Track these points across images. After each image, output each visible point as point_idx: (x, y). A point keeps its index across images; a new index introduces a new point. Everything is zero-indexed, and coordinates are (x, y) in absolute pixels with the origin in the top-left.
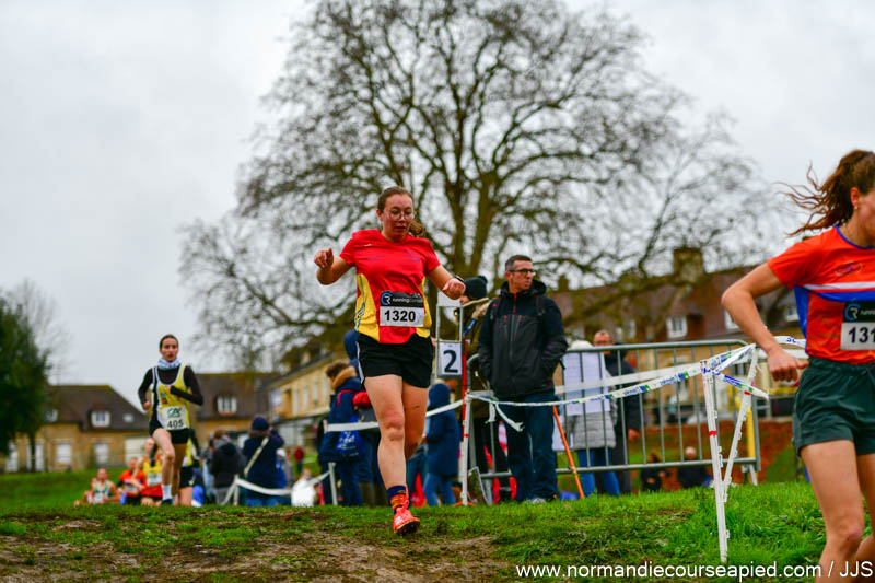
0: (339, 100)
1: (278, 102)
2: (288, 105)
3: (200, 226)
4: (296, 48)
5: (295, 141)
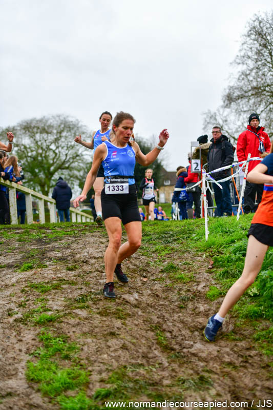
1: (236, 65)
2: (241, 65)
3: (210, 112)
4: (243, 44)
5: (243, 79)
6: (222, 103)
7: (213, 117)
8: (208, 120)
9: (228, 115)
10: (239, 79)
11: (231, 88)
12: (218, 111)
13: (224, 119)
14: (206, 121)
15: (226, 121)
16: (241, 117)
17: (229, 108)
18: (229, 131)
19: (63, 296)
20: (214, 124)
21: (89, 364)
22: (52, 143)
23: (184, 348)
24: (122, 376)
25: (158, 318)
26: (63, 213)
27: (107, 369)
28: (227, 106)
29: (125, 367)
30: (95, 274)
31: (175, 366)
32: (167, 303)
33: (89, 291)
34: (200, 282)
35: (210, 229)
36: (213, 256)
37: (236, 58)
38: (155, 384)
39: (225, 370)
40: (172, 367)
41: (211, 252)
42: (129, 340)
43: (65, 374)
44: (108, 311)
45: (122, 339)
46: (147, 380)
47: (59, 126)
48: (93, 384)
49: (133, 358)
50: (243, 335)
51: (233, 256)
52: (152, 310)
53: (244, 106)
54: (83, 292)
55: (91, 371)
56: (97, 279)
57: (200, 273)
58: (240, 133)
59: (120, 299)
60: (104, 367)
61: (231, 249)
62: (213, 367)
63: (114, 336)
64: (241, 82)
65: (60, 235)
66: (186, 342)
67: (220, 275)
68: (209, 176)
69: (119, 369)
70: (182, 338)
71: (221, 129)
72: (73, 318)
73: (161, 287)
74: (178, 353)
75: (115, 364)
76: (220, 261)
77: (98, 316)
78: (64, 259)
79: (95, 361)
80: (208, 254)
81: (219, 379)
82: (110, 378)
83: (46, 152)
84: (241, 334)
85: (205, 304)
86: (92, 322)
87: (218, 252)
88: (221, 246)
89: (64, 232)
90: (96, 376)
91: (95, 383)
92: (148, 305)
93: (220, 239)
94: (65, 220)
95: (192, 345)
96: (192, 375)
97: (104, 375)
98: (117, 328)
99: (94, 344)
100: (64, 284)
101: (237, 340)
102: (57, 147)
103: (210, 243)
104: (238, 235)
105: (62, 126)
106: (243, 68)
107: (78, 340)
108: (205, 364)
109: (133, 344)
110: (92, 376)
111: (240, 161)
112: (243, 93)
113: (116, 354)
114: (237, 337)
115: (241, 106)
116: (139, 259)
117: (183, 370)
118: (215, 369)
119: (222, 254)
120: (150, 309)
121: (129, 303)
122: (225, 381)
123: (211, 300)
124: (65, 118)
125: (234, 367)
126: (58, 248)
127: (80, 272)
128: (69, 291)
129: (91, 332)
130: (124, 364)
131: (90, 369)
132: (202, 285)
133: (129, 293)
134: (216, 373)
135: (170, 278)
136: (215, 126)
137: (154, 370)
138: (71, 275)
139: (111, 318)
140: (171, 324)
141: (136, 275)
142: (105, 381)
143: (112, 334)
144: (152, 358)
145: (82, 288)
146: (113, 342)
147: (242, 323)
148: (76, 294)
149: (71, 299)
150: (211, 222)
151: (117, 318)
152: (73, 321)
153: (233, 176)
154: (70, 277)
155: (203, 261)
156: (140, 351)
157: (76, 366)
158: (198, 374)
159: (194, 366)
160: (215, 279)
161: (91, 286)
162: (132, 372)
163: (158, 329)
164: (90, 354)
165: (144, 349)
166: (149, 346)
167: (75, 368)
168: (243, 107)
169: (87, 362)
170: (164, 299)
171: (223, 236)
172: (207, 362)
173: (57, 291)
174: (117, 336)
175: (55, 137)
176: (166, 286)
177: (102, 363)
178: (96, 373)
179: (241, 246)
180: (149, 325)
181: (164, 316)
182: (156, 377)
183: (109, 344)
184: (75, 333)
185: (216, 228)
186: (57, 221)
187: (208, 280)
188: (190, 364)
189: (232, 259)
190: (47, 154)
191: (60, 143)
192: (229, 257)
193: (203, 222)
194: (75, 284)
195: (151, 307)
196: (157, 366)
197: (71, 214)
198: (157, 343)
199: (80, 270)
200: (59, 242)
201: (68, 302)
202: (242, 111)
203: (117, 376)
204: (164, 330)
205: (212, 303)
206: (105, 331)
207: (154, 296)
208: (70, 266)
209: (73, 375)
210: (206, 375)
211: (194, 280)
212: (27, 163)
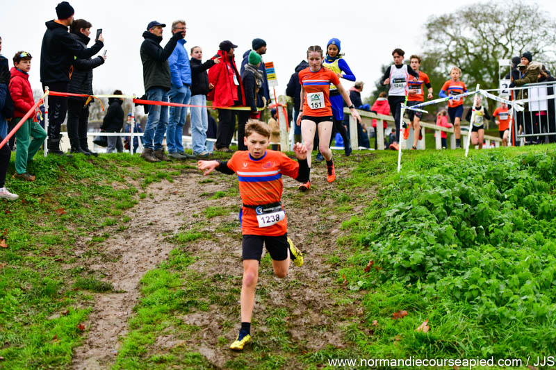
22: (502, 35)
47: (512, 12)
83: (494, 47)
102: (510, 41)
175: (507, 27)
190: (495, 50)
191: (513, 35)
212: (468, 63)
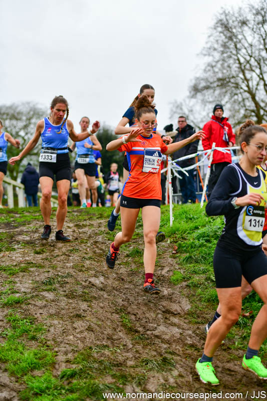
0: (225, 55)
1: (203, 56)
2: (207, 57)
3: (176, 102)
4: (209, 37)
5: (209, 70)
6: (188, 93)
7: (179, 107)
8: (174, 109)
9: (193, 105)
10: (205, 70)
11: (197, 79)
12: (184, 101)
13: (190, 109)
14: (172, 110)
15: (191, 111)
16: (206, 108)
17: (195, 98)
18: (195, 121)
19: (31, 278)
20: (179, 113)
21: (55, 345)
22: (21, 129)
23: (148, 330)
24: (88, 357)
25: (123, 301)
26: (31, 198)
27: (73, 350)
28: (193, 96)
29: (90, 348)
30: (62, 258)
31: (139, 347)
32: (132, 287)
33: (56, 274)
34: (164, 267)
35: (175, 215)
36: (177, 242)
37: (203, 50)
38: (119, 365)
39: (188, 352)
40: (136, 348)
41: (176, 237)
42: (95, 322)
43: (32, 355)
44: (74, 294)
45: (88, 321)
46: (112, 361)
47: (29, 113)
48: (59, 364)
49: (98, 340)
50: (205, 318)
51: (197, 242)
52: (118, 293)
53: (210, 97)
54: (51, 275)
55: (57, 352)
56: (65, 263)
57: (164, 258)
58: (205, 123)
59: (86, 283)
60: (69, 348)
61: (195, 234)
62: (176, 349)
63: (80, 318)
64: (206, 73)
65: (29, 219)
66: (150, 325)
67: (184, 260)
68: (175, 164)
69: (85, 350)
70: (146, 320)
71: (187, 118)
72: (40, 300)
73: (127, 272)
74: (142, 335)
75: (81, 345)
76: (184, 247)
77: (65, 299)
78: (32, 243)
79: (61, 342)
80: (172, 240)
81: (181, 360)
82: (76, 359)
84: (203, 317)
85: (168, 288)
86: (58, 304)
87: (182, 238)
88: (185, 232)
89: (32, 217)
90: (62, 357)
91: (60, 364)
92: (114, 288)
93: (184, 225)
94: (33, 204)
95: (156, 328)
96: (155, 356)
97: (70, 356)
98: (83, 310)
99: (61, 326)
100: (31, 267)
101: (199, 323)
102: (27, 134)
103: (174, 229)
104: (202, 222)
105: (32, 113)
106: (209, 59)
107: (45, 322)
108: (169, 346)
109: (99, 326)
110: (58, 357)
111: (205, 150)
112: (209, 84)
113: (82, 336)
114: (199, 320)
115: (207, 97)
116: (106, 243)
117: (147, 352)
118: (178, 350)
119: (185, 239)
120: (116, 292)
121: (95, 286)
122: (187, 363)
123: (175, 285)
124: (34, 105)
125: (196, 350)
126: (26, 232)
127: (47, 256)
128: (37, 274)
129: (57, 315)
130: (89, 345)
131: (56, 349)
132: (166, 269)
133: (95, 276)
134: (179, 355)
135: (135, 262)
136: (181, 115)
137: (119, 351)
138: (38, 259)
139: (77, 301)
140: (136, 307)
141: (102, 259)
142: (70, 362)
143: (78, 316)
144: (117, 340)
145: (49, 272)
146: (79, 324)
147: (204, 307)
148: (43, 277)
149: (38, 282)
150: (175, 208)
151: (83, 301)
152: (39, 303)
153: (198, 164)
154: (37, 260)
155: (167, 246)
156: (105, 332)
157: (43, 347)
158: (161, 355)
159: (157, 348)
160: (179, 264)
161: (58, 269)
162: (97, 353)
163: (123, 312)
164: (57, 335)
165: (109, 331)
166: (114, 328)
167: (41, 348)
168: (208, 98)
169: (53, 343)
170: (129, 282)
171: (187, 222)
172: (169, 344)
173: (25, 273)
174: (83, 318)
175: (24, 123)
176: (131, 271)
177: (68, 344)
178: (62, 354)
179: (204, 233)
180: (115, 308)
181: (129, 299)
182: (120, 358)
183: (74, 325)
184: (41, 315)
185: (180, 215)
186: (25, 206)
187: (172, 265)
188: (153, 346)
189: (196, 245)
191: (29, 129)
192: (193, 242)
193: (168, 208)
194: (43, 267)
195: (116, 290)
196: (122, 347)
197: (39, 199)
198: (122, 325)
199: (48, 254)
200: (27, 226)
201: (35, 285)
202: (207, 102)
203: (83, 357)
204: (129, 313)
205: (176, 287)
206: (71, 313)
207: (119, 280)
208: (38, 249)
209: (39, 355)
210: (169, 356)
211: (159, 264)
